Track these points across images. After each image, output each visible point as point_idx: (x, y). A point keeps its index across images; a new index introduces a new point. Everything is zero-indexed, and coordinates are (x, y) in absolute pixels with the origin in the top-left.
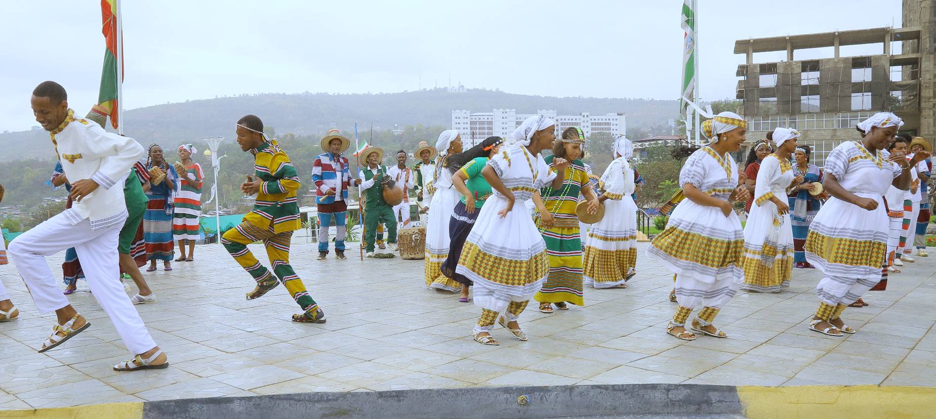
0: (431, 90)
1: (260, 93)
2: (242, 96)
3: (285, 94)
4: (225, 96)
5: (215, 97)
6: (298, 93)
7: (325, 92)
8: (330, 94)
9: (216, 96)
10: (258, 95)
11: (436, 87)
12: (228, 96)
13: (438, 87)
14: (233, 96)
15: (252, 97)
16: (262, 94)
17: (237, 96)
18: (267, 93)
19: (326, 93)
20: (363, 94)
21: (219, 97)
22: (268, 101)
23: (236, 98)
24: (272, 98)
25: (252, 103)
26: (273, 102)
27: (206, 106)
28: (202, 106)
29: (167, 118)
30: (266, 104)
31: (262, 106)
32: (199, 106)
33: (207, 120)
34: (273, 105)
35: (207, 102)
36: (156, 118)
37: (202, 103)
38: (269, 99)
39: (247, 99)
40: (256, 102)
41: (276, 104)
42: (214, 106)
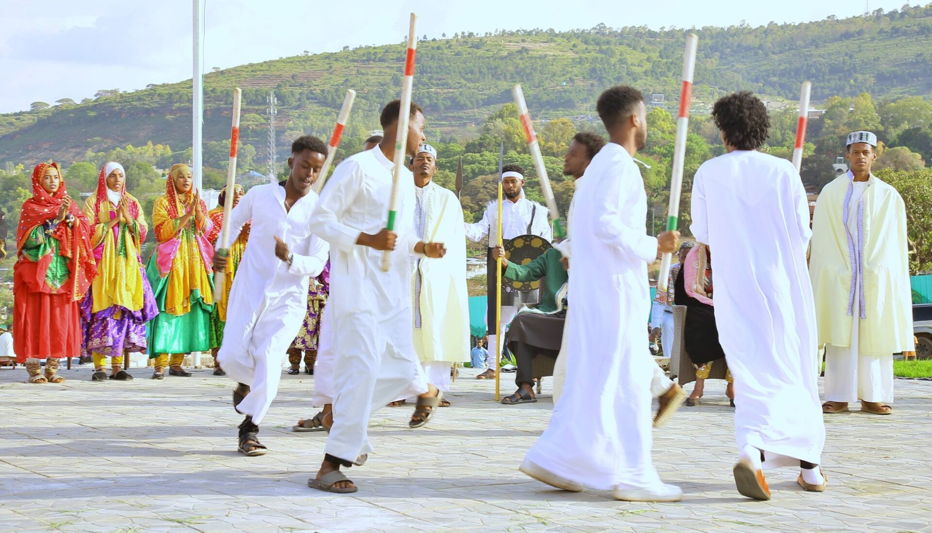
0: (892, 15)
1: (500, 29)
2: (459, 37)
3: (552, 30)
4: (425, 37)
6: (581, 29)
7: (643, 25)
8: (652, 29)
11: (908, 5)
12: (429, 38)
13: (912, 5)
14: (441, 38)
15: (481, 40)
16: (504, 31)
17: (450, 36)
18: (514, 31)
19: (644, 28)
20: (728, 29)
22: (514, 47)
23: (448, 42)
24: (523, 41)
25: (480, 52)
26: (526, 50)
27: (381, 60)
28: (374, 61)
29: (302, 85)
30: (510, 54)
31: (502, 58)
32: (368, 60)
33: (384, 91)
34: (525, 54)
35: (387, 51)
36: (279, 86)
37: (375, 54)
38: (517, 42)
39: (470, 44)
40: (488, 50)
41: (531, 53)
42: (398, 59)
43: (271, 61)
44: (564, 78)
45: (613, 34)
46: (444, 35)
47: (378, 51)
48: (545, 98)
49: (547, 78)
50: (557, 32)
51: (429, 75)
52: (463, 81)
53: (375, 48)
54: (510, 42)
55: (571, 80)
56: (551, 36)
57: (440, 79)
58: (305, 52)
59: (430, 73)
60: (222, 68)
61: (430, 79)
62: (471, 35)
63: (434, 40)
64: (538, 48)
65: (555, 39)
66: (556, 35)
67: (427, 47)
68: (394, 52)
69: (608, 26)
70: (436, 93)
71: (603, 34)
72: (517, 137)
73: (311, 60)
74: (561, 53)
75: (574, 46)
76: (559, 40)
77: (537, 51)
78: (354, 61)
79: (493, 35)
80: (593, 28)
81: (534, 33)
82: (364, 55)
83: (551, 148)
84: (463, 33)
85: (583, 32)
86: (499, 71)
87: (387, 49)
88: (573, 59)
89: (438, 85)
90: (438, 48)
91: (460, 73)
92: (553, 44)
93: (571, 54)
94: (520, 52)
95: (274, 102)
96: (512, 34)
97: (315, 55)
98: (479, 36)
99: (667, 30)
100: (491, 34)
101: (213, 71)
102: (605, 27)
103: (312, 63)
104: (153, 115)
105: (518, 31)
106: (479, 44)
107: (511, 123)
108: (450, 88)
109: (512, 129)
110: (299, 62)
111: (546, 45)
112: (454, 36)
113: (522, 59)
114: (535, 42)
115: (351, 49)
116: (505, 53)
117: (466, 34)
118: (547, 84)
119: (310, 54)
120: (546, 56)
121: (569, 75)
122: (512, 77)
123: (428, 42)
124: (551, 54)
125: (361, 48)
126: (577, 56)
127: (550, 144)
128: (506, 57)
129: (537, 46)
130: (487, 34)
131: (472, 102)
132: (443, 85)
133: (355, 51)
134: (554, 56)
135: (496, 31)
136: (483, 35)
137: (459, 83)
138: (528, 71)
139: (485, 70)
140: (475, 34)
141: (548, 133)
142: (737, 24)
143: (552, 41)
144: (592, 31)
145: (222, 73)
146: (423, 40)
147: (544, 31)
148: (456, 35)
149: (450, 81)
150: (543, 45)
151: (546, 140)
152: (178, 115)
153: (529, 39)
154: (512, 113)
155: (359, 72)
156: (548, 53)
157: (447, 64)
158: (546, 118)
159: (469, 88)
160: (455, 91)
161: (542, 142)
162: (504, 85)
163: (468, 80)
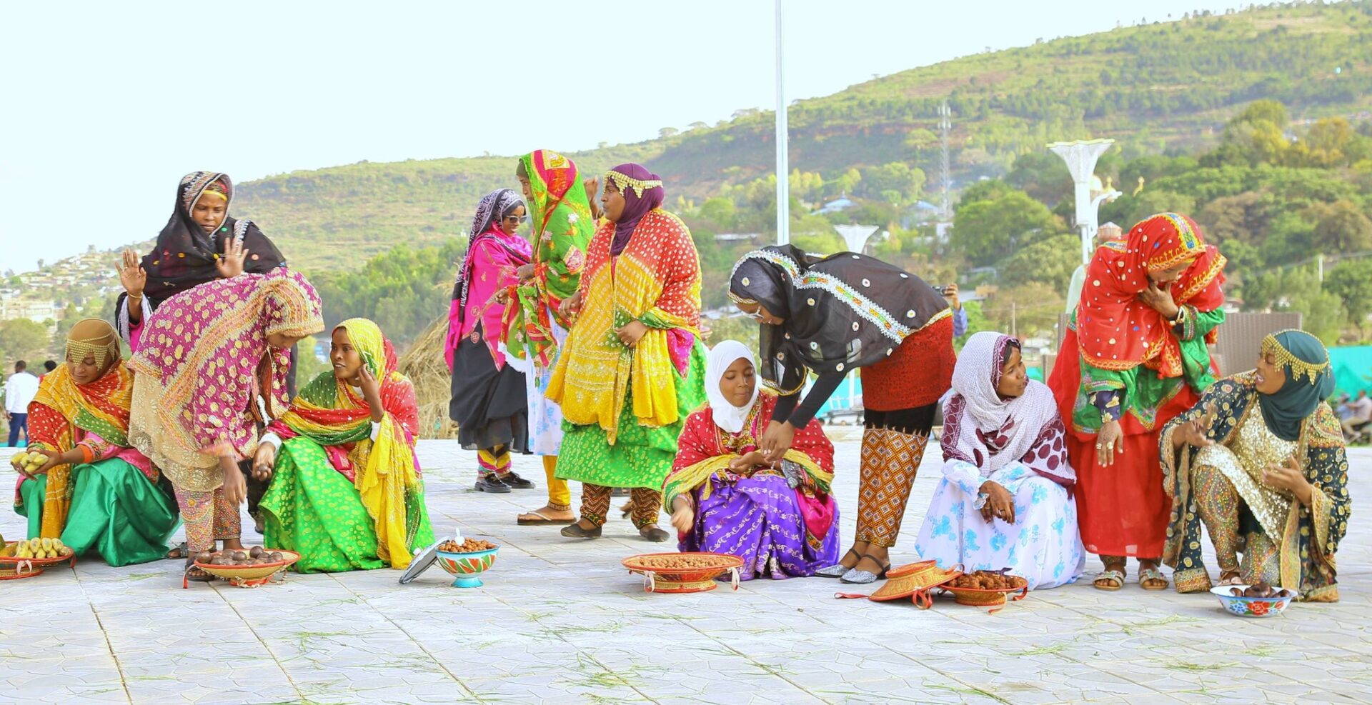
2: (1190, 17)
14: (1166, 19)
15: (1220, 18)
16: (1252, 6)
18: (1266, 4)
22: (1266, 25)
23: (1174, 24)
24: (1279, 16)
25: (1219, 35)
26: (1283, 28)
27: (1086, 52)
28: (1076, 54)
29: (982, 90)
30: (1262, 36)
31: (1250, 41)
32: (1069, 53)
33: (1090, 93)
34: (1282, 35)
35: (1093, 41)
36: (954, 93)
37: (1078, 45)
38: (1270, 18)
39: (1205, 25)
40: (1230, 32)
41: (1290, 32)
42: (1108, 51)
43: (944, 63)
44: (1337, 63)
47: (1081, 41)
48: (1311, 91)
49: (1312, 65)
51: (1150, 69)
52: (1196, 74)
53: (1077, 38)
54: (1261, 18)
55: (1348, 65)
56: (1319, 8)
57: (1164, 74)
59: (1152, 65)
60: (884, 74)
61: (1151, 73)
62: (1206, 13)
63: (1156, 23)
64: (1300, 25)
65: (1325, 11)
66: (1326, 6)
67: (1146, 32)
68: (1102, 41)
70: (1160, 92)
72: (1270, 145)
73: (995, 58)
74: (1332, 30)
75: (1352, 19)
76: (1330, 12)
77: (1299, 29)
78: (1049, 55)
79: (1237, 12)
81: (1294, 5)
82: (1063, 47)
83: (1318, 158)
84: (1195, 11)
86: (1246, 59)
87: (1093, 39)
88: (1351, 38)
89: (1161, 81)
90: (1162, 33)
91: (1192, 63)
92: (1321, 19)
93: (1347, 31)
94: (1275, 32)
95: (947, 114)
96: (1263, 8)
97: (999, 51)
98: (1217, 14)
100: (1233, 10)
101: (872, 78)
103: (996, 61)
104: (799, 136)
105: (1271, 4)
106: (1217, 25)
107: (1262, 126)
108: (1179, 83)
109: (1262, 135)
110: (979, 61)
111: (1312, 20)
112: (1183, 15)
113: (1278, 40)
114: (1296, 16)
115: (1046, 41)
116: (1253, 35)
117: (1200, 13)
118: (1313, 72)
119: (993, 51)
120: (1311, 35)
121: (1344, 60)
122: (1264, 64)
123: (1149, 25)
124: (1319, 31)
125: (1059, 39)
126: (1355, 32)
127: (1316, 152)
128: (1255, 40)
129: (1299, 22)
130: (1228, 10)
131: (1208, 102)
132: (1168, 81)
133: (1050, 44)
134: (1323, 34)
135: (1241, 6)
136: (1222, 13)
137: (1190, 77)
138: (1286, 56)
139: (1226, 58)
140: (1212, 12)
141: (1314, 138)
143: (1320, 13)
145: (883, 80)
146: (1141, 23)
148: (1186, 14)
149: (1178, 75)
150: (1307, 20)
151: (1312, 148)
152: (830, 135)
153: (1288, 13)
154: (1264, 113)
155: (1056, 70)
156: (1314, 31)
157: (1173, 53)
158: (1312, 118)
159: (1204, 83)
160: (1186, 87)
161: (1306, 151)
162: (1253, 77)
163: (1202, 73)
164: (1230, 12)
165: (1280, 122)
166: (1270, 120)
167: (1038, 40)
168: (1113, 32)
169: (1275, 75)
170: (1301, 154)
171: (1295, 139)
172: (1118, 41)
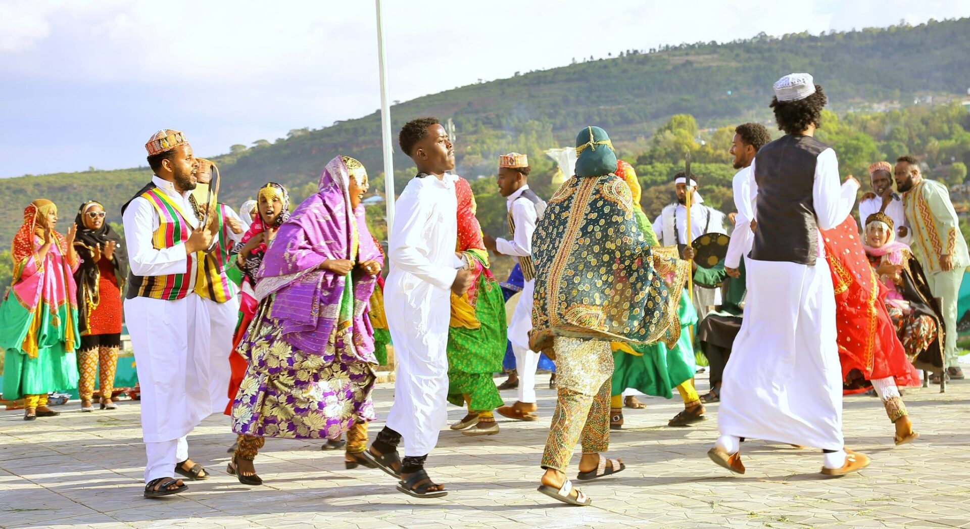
1: (664, 45)
2: (625, 55)
3: (714, 42)
4: (592, 57)
5: (571, 62)
6: (743, 39)
7: (803, 31)
8: (815, 34)
9: (573, 59)
10: (657, 50)
12: (596, 58)
14: (607, 57)
15: (646, 55)
16: (667, 46)
17: (615, 55)
18: (677, 45)
19: (806, 33)
20: (889, 28)
21: (580, 60)
22: (678, 60)
23: (614, 60)
24: (687, 54)
25: (646, 68)
26: (689, 63)
27: (552, 82)
28: (545, 83)
29: (477, 112)
30: (676, 68)
31: (667, 72)
32: (539, 83)
33: (556, 112)
34: (689, 67)
36: (456, 114)
37: (545, 77)
38: (680, 55)
39: (636, 61)
40: (653, 66)
41: (695, 65)
42: (569, 80)
43: (448, 91)
44: (728, 87)
45: (775, 41)
46: (610, 54)
47: (547, 74)
48: (711, 107)
49: (712, 89)
50: (719, 43)
51: (598, 93)
52: (630, 97)
53: (544, 71)
54: (675, 56)
55: (736, 89)
56: (713, 47)
57: (608, 97)
58: (479, 80)
59: (599, 91)
60: (402, 101)
61: (599, 97)
62: (636, 52)
63: (601, 60)
64: (703, 60)
65: (718, 50)
66: (719, 46)
67: (594, 66)
68: (563, 73)
69: (768, 34)
71: (765, 42)
72: (686, 147)
73: (485, 87)
74: (724, 64)
75: (737, 55)
76: (722, 51)
77: (701, 63)
78: (525, 85)
80: (754, 38)
81: (697, 46)
82: (535, 78)
83: (720, 156)
84: (628, 51)
85: (745, 41)
86: (665, 85)
87: (557, 71)
88: (737, 69)
89: (607, 102)
90: (605, 67)
91: (627, 89)
92: (716, 56)
93: (734, 64)
94: (684, 65)
95: (452, 129)
96: (675, 48)
97: (488, 82)
98: (643, 53)
99: (827, 33)
100: (654, 50)
102: (766, 35)
103: (486, 89)
105: (681, 45)
106: (644, 61)
107: (679, 133)
108: (619, 104)
109: (681, 140)
110: (474, 89)
111: (709, 57)
112: (619, 54)
113: (687, 71)
114: (698, 54)
115: (522, 74)
116: (670, 68)
117: (631, 52)
118: (712, 94)
119: (483, 82)
120: (710, 67)
121: (733, 85)
122: (678, 89)
123: (596, 61)
124: (715, 64)
125: (531, 72)
126: (740, 65)
127: (719, 152)
128: (671, 71)
129: (701, 58)
130: (651, 50)
131: (640, 117)
132: (611, 102)
133: (526, 75)
134: (717, 66)
135: (660, 47)
136: (647, 52)
137: (627, 99)
138: (693, 82)
139: (651, 85)
140: (640, 51)
141: (716, 141)
142: (897, 23)
143: (714, 52)
144: (754, 41)
145: (402, 104)
146: (590, 60)
147: (707, 43)
148: (622, 53)
149: (618, 98)
150: (706, 56)
151: (715, 148)
152: (364, 148)
153: (693, 52)
154: (681, 124)
155: (531, 96)
156: (712, 64)
157: (614, 81)
158: (713, 127)
159: (637, 103)
160: (624, 106)
161: (711, 151)
162: (671, 98)
163: (637, 96)
164: (653, 52)
165: (692, 131)
166: (685, 129)
167: (516, 73)
168: (570, 66)
169: (687, 97)
170: (708, 153)
171: (703, 143)
172: (574, 73)
